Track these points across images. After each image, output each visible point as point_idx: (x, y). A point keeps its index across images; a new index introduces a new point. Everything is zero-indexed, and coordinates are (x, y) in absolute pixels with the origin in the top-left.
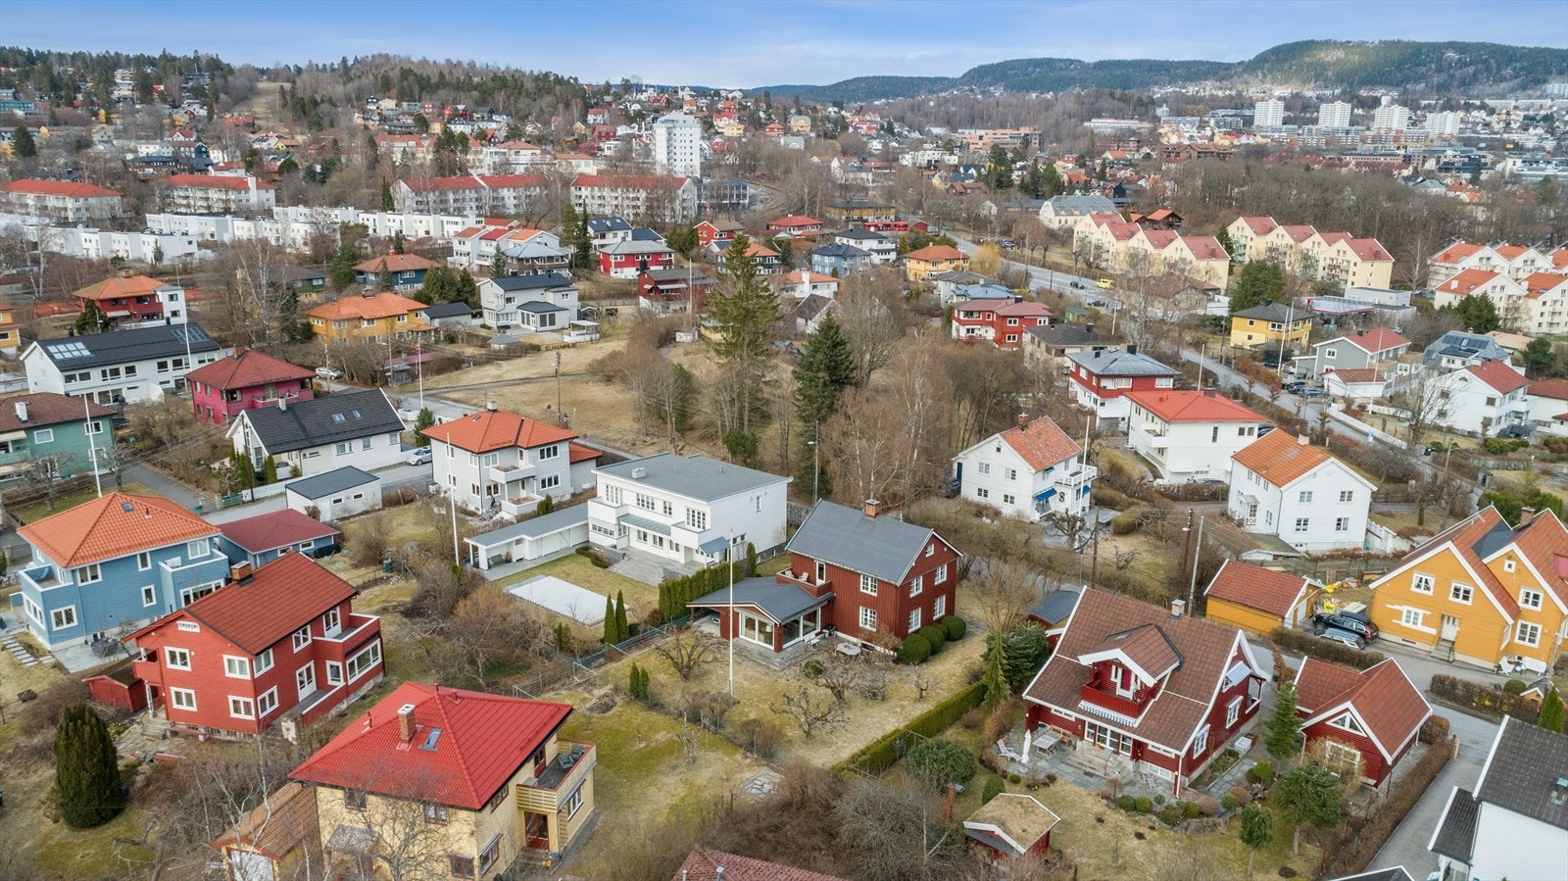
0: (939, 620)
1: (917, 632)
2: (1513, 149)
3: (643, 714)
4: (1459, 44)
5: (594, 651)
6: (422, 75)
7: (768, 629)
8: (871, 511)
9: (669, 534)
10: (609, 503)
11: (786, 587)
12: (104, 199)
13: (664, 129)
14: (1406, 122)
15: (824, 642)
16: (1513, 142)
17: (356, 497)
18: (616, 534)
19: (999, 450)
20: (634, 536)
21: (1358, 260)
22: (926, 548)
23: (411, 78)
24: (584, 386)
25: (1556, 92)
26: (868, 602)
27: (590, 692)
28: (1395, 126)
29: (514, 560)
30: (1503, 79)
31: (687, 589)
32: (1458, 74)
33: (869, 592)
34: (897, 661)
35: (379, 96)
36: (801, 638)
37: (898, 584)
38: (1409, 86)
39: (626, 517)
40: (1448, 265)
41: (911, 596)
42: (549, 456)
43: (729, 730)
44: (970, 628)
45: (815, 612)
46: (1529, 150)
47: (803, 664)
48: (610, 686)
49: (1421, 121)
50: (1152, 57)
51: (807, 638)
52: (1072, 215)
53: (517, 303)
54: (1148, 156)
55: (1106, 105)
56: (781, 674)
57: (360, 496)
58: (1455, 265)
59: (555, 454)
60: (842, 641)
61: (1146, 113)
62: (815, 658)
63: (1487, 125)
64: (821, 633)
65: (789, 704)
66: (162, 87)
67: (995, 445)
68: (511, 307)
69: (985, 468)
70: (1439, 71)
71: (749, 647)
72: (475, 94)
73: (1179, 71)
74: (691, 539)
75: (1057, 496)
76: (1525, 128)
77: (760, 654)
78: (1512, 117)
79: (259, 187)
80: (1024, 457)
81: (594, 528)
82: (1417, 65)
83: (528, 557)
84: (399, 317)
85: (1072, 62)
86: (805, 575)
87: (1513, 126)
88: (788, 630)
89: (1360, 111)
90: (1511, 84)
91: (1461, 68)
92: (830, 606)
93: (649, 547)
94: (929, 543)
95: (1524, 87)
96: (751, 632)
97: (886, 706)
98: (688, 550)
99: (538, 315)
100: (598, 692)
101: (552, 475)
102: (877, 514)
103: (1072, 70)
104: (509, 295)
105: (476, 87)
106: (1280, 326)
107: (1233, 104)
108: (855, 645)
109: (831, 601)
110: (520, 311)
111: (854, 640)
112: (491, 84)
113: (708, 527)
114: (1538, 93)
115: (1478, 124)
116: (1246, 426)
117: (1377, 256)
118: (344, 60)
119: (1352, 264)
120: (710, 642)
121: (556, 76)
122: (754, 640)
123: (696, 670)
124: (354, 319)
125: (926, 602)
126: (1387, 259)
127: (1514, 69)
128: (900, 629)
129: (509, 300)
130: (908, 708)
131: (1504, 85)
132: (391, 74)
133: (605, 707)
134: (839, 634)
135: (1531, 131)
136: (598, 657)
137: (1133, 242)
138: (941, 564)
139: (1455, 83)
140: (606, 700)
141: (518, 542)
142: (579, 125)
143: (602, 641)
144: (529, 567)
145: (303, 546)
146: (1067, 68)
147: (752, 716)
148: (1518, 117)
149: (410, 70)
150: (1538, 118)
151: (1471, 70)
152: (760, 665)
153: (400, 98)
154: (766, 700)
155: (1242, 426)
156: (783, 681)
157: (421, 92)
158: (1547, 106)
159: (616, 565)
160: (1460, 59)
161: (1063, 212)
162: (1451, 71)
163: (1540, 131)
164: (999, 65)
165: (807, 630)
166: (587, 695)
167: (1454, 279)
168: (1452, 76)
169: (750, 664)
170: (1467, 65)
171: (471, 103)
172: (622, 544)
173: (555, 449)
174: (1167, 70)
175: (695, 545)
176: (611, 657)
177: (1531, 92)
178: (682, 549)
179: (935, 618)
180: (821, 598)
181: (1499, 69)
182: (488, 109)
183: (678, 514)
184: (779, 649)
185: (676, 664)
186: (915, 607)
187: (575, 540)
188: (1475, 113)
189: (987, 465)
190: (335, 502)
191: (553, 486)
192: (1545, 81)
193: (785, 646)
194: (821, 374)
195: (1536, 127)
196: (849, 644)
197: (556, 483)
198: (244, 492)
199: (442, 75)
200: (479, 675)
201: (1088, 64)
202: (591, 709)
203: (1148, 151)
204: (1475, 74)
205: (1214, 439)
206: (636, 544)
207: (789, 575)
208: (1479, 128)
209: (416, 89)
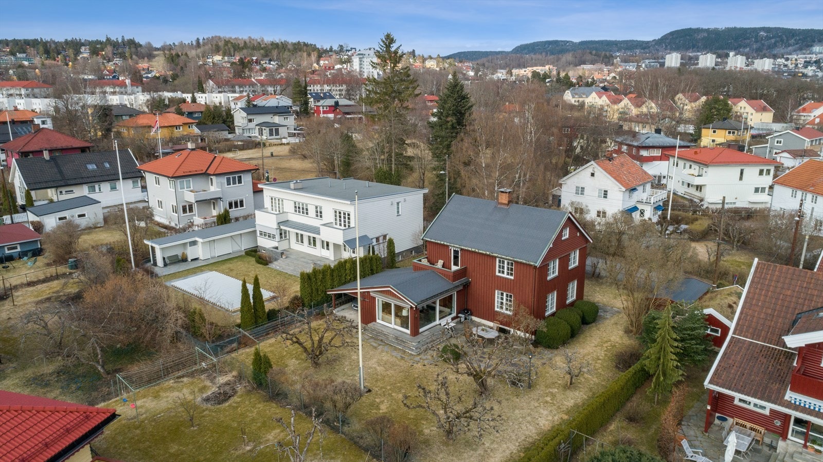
0: (572, 304)
1: (553, 314)
2: (802, 76)
3: (261, 406)
4: (766, 28)
5: (229, 336)
6: (235, 43)
7: (404, 313)
8: (504, 199)
9: (319, 234)
10: (274, 212)
11: (422, 273)
12: (42, 90)
13: (358, 59)
14: (744, 64)
15: (460, 326)
16: (802, 73)
17: (80, 216)
18: (278, 237)
19: (593, 175)
20: (293, 238)
21: (754, 112)
22: (561, 231)
23: (229, 45)
24: (288, 161)
25: (817, 51)
26: (504, 285)
27: (212, 380)
28: (739, 66)
29: (189, 260)
30: (790, 45)
31: (328, 277)
32: (766, 43)
33: (505, 275)
34: (536, 344)
35: (214, 54)
36: (437, 322)
37: (538, 264)
38: (741, 50)
39: (286, 223)
40: (805, 114)
41: (549, 278)
42: (234, 183)
43: (356, 426)
44: (601, 313)
45: (451, 297)
46: (810, 77)
47: (441, 347)
48: (235, 373)
49: (751, 65)
50: (608, 39)
51: (443, 322)
52: (582, 97)
53: (255, 122)
54: (615, 77)
55: (588, 58)
56: (417, 358)
57: (84, 215)
58: (810, 114)
59: (240, 182)
60: (478, 325)
61: (609, 62)
62: (453, 341)
63: (785, 66)
64: (457, 317)
65: (425, 396)
66: (104, 53)
67: (590, 170)
68: (252, 125)
69: (581, 191)
70: (756, 42)
71: (385, 331)
72: (262, 51)
73: (622, 45)
74: (336, 236)
75: (638, 213)
76: (806, 67)
77: (397, 338)
78: (798, 62)
79: (132, 85)
80: (615, 178)
81: (261, 234)
82: (745, 39)
83: (201, 258)
84: (177, 127)
85: (568, 42)
86: (440, 263)
87: (799, 66)
88: (424, 314)
89: (719, 60)
90: (794, 47)
91: (768, 40)
92: (465, 290)
93: (305, 248)
94: (564, 227)
95: (801, 49)
96: (387, 316)
97: (535, 394)
98: (336, 246)
99: (268, 129)
100: (222, 380)
101: (238, 199)
102: (510, 202)
103: (568, 46)
104: (250, 117)
105: (262, 49)
106: (733, 133)
107: (653, 57)
108: (491, 328)
109: (467, 286)
110: (258, 127)
111: (491, 324)
112: (270, 47)
113: (352, 225)
114: (808, 52)
115: (781, 65)
116: (765, 168)
117: (764, 109)
118: (198, 39)
119: (749, 114)
120: (344, 325)
121: (304, 43)
122: (388, 324)
123: (329, 355)
124: (145, 127)
125: (560, 285)
126: (770, 111)
127: (795, 40)
128: (538, 311)
129: (250, 121)
130: (559, 397)
131: (790, 48)
132: (220, 44)
133: (222, 397)
134: (474, 318)
135: (809, 68)
136: (231, 342)
137: (622, 104)
138: (574, 249)
139: (765, 48)
140: (227, 388)
141: (194, 243)
142: (315, 65)
143: (239, 326)
144: (200, 265)
145: (9, 249)
146: (565, 45)
147: (384, 408)
148: (801, 61)
149: (229, 41)
150: (812, 62)
151: (773, 41)
152: (396, 349)
153: (224, 55)
154: (400, 389)
155: (762, 168)
156: (419, 366)
157: (234, 52)
158: (814, 58)
159: (275, 263)
160: (767, 36)
161: (576, 96)
162: (763, 42)
163: (814, 68)
164: (531, 44)
165: (443, 314)
166: (208, 383)
167: (817, 117)
168: (763, 45)
169: (386, 348)
170: (771, 38)
171: (260, 55)
172: (283, 246)
173: (240, 178)
174: (616, 45)
175: (340, 242)
176: (243, 343)
177: (804, 51)
178: (331, 247)
179: (568, 302)
180: (457, 283)
181: (788, 40)
182: (269, 59)
183: (329, 217)
184: (415, 333)
185: (305, 349)
186: (552, 291)
187: (246, 245)
188: (779, 60)
189: (583, 188)
190: (60, 219)
191: (239, 208)
192: (812, 46)
193: (421, 330)
194: (449, 119)
195: (811, 66)
196: (486, 328)
197: (242, 205)
198: (4, 217)
199: (245, 42)
200: (98, 362)
201: (576, 43)
202: (207, 400)
203: (614, 75)
204: (775, 43)
205: (741, 178)
206: (295, 246)
207: (425, 262)
208: (782, 67)
209: (232, 50)
